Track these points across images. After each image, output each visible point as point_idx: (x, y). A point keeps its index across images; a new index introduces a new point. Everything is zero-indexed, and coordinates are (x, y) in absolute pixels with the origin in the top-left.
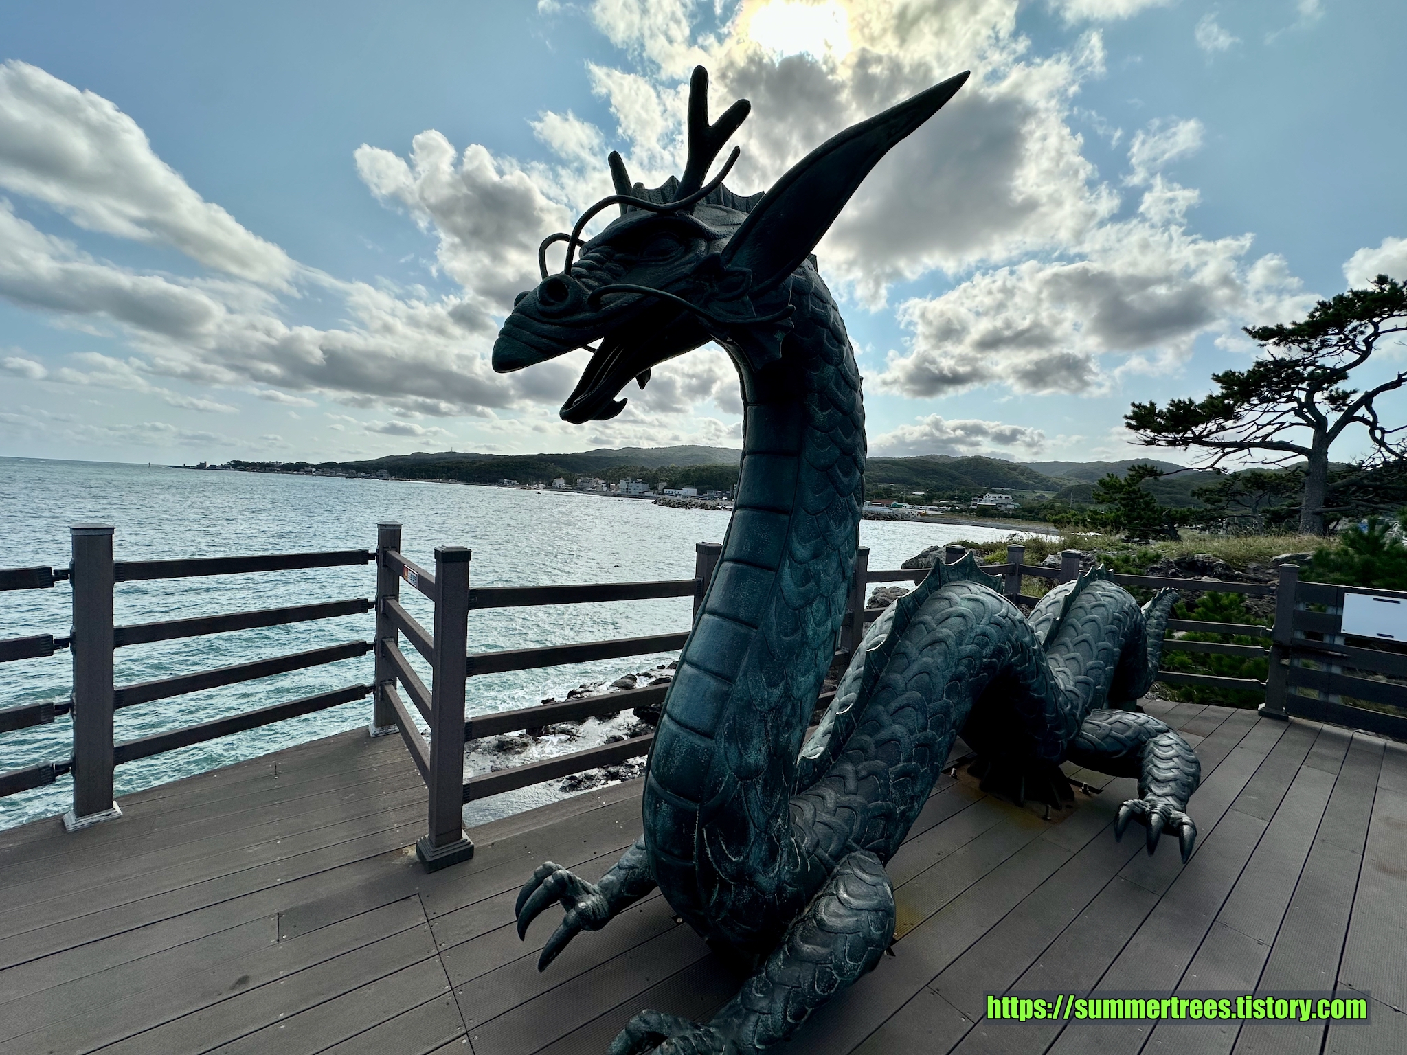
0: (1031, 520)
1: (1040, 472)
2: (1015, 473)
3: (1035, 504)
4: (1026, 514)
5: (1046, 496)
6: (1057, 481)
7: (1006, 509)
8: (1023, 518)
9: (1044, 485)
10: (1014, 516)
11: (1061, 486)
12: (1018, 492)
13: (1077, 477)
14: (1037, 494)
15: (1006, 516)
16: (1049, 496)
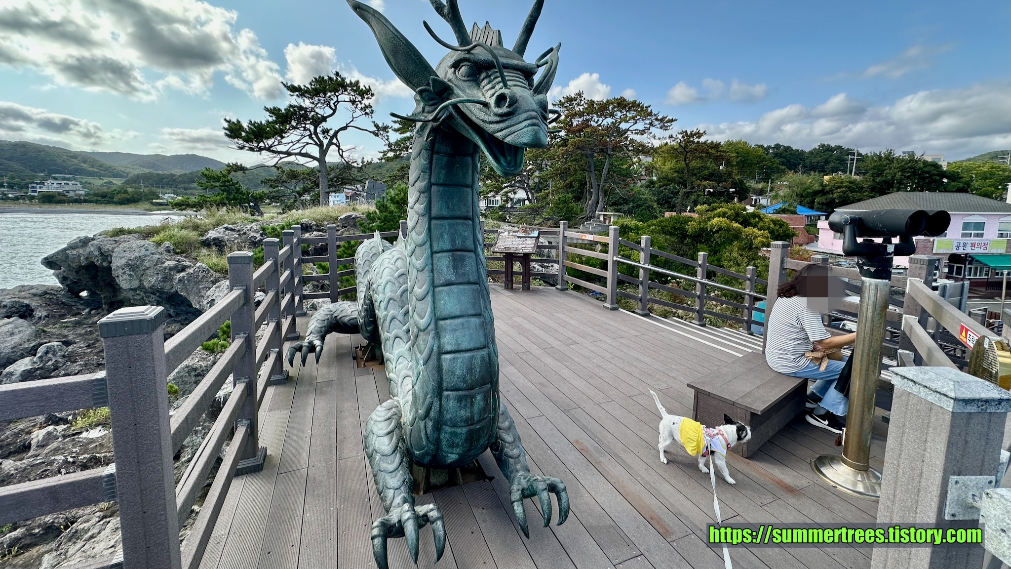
0: (106, 203)
1: (103, 161)
2: (76, 161)
3: (105, 189)
4: (99, 198)
5: (114, 182)
6: (123, 169)
7: (76, 195)
8: (96, 202)
9: (110, 172)
10: (85, 201)
11: (128, 174)
12: (86, 179)
13: (141, 166)
14: (105, 181)
15: (77, 201)
16: (118, 182)
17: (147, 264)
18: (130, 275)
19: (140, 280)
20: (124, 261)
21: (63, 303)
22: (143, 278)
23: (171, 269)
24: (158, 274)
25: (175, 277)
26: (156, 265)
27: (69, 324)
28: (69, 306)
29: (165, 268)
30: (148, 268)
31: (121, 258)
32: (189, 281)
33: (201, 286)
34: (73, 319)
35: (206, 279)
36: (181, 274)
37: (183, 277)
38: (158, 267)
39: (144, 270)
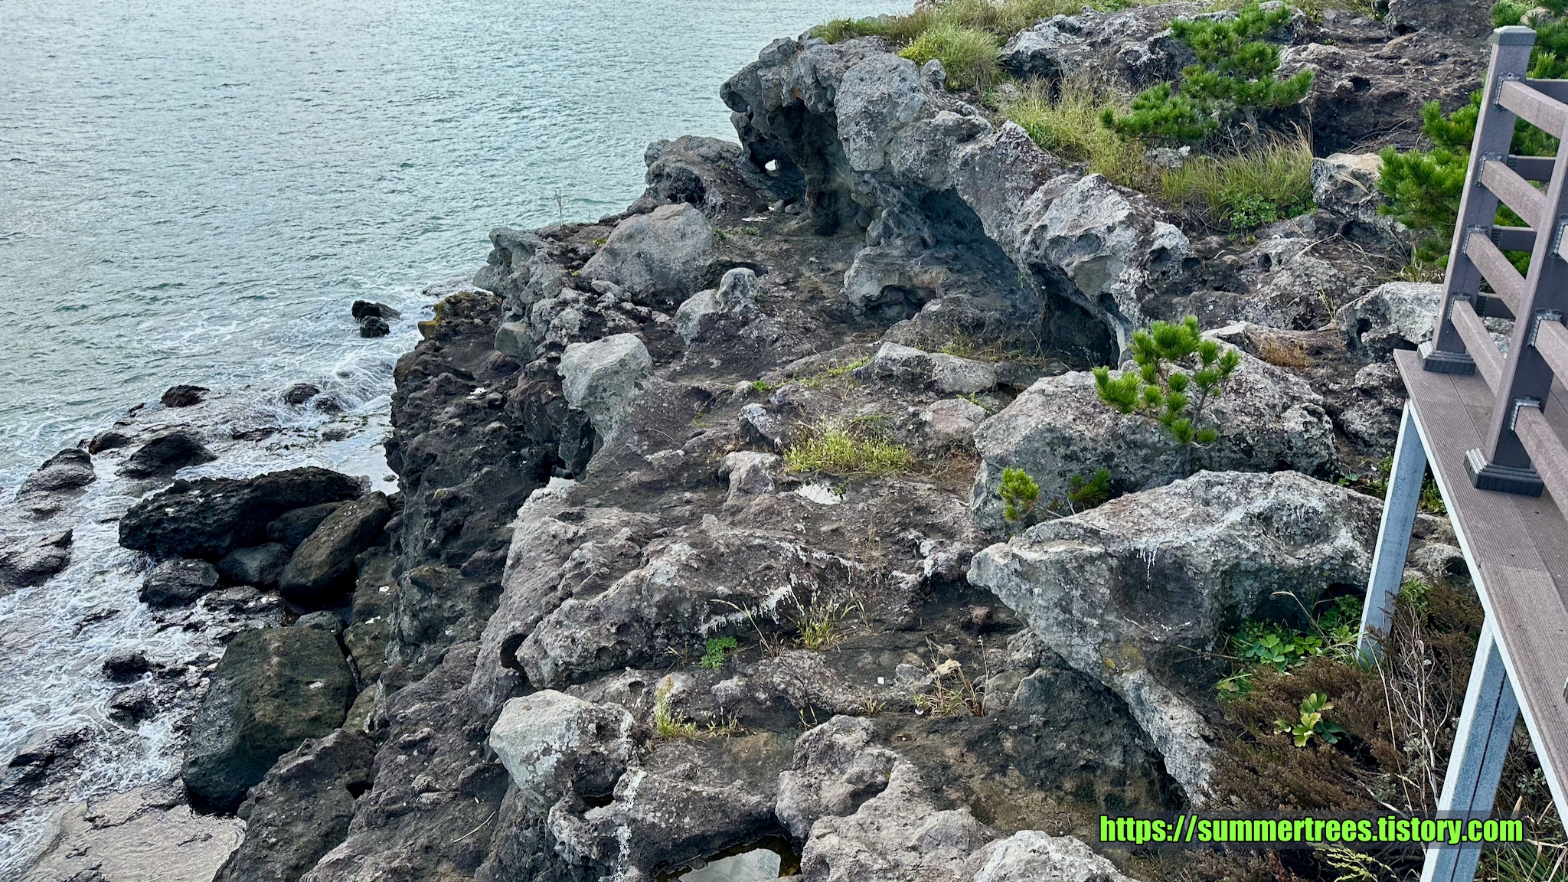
17: (901, 114)
18: (869, 139)
19: (886, 153)
20: (859, 104)
21: (743, 181)
22: (890, 150)
23: (948, 131)
24: (920, 141)
25: (954, 153)
26: (918, 119)
27: (753, 229)
28: (751, 189)
29: (937, 128)
30: (903, 125)
31: (855, 96)
32: (983, 167)
33: (1008, 185)
34: (759, 219)
35: (1021, 167)
36: (970, 148)
37: (973, 156)
38: (921, 124)
39: (895, 130)
